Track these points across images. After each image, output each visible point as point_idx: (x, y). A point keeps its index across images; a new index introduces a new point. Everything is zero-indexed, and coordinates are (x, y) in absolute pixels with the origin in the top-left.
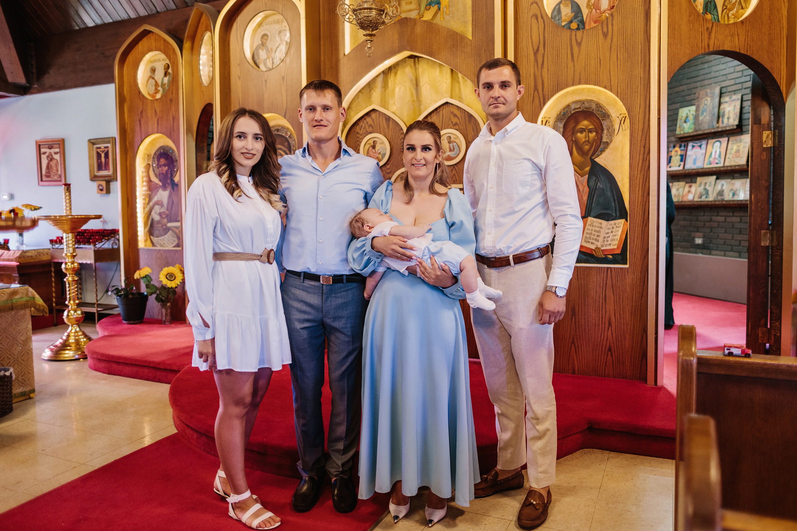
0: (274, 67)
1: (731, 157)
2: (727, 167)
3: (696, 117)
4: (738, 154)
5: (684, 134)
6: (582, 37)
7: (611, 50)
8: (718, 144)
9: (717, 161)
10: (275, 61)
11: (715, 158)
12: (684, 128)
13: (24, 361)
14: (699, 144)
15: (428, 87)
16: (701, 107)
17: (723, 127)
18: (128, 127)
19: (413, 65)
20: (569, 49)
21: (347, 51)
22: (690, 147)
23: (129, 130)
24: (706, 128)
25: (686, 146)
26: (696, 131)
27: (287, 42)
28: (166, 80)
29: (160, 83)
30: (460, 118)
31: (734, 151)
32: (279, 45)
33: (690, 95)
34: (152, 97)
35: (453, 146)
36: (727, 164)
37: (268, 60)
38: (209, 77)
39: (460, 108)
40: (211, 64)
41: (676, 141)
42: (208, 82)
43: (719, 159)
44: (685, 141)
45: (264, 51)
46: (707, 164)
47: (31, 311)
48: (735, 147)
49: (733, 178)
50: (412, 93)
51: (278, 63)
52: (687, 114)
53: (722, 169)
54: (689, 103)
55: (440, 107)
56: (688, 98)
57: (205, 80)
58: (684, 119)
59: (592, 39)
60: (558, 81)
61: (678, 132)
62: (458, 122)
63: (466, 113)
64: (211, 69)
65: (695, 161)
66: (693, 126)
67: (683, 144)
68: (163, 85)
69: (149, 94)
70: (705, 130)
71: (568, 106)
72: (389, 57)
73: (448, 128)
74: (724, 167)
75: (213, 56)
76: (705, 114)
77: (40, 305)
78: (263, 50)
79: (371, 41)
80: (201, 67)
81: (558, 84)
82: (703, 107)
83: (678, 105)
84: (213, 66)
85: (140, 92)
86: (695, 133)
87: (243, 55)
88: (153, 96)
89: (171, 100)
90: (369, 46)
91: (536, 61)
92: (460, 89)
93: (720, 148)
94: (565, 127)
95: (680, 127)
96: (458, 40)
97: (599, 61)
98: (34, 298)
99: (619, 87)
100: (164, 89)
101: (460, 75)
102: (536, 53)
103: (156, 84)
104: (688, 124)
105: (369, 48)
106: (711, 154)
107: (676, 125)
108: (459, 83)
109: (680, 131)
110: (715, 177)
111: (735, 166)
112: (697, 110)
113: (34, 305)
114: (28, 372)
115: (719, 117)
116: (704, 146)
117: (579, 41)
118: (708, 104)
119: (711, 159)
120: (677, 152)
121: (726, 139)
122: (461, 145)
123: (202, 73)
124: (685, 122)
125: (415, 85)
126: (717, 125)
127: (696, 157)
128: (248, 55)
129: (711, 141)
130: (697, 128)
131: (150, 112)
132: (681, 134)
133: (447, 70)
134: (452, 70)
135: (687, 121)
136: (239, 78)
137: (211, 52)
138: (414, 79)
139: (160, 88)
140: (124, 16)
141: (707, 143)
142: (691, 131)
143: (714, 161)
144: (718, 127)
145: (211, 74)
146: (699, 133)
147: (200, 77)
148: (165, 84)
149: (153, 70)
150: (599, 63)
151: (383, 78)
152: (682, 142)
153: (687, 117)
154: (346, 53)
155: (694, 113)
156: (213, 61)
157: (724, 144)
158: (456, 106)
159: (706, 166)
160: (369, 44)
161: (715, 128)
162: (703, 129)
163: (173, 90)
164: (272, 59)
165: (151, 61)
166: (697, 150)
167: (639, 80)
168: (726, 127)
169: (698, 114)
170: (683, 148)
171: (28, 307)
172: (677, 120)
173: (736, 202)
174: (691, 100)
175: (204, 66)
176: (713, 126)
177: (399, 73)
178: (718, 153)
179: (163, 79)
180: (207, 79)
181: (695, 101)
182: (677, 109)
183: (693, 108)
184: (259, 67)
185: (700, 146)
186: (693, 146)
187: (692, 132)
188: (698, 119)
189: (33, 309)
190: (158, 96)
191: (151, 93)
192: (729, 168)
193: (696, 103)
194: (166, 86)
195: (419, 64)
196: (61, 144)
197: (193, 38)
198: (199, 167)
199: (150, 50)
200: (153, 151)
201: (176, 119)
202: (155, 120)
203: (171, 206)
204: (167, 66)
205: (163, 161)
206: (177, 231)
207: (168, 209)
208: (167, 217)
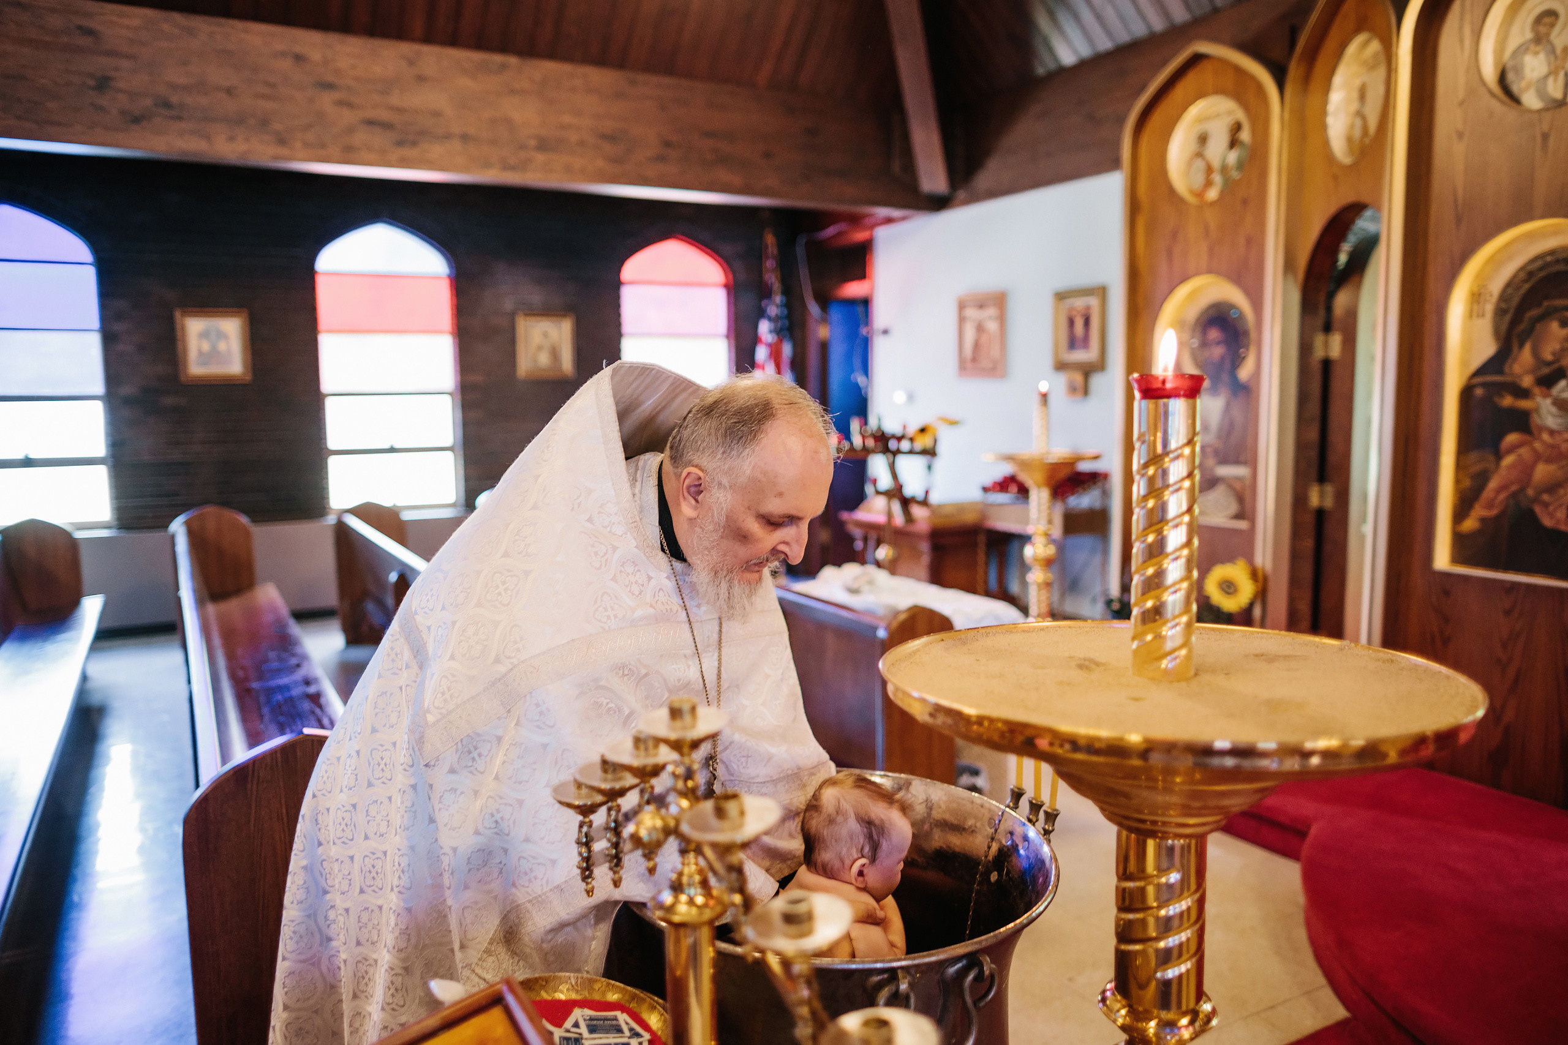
18: (1142, 263)
23: (1143, 270)
28: (1233, 157)
29: (1216, 163)
34: (1199, 198)
37: (1550, 80)
45: (1542, 55)
69: (1192, 192)
78: (1536, 54)
80: (1329, 120)
85: (1171, 191)
87: (1477, 77)
88: (1200, 195)
89: (1245, 202)
100: (1225, 178)
123: (1330, 132)
128: (1488, 72)
131: (1193, 231)
139: (1217, 178)
140: (1139, 30)
148: (1229, 166)
149: (1203, 139)
163: (1251, 178)
165: (1201, 119)
179: (1224, 157)
184: (1516, 100)
190: (1212, 194)
191: (1197, 188)
194: (1231, 170)
196: (999, 301)
197: (1311, 56)
198: (1305, 349)
199: (1201, 95)
200: (1193, 313)
201: (1256, 243)
202: (1205, 246)
203: (1227, 430)
204: (1236, 126)
205: (1214, 334)
206: (1238, 486)
207: (1219, 437)
208: (1216, 453)
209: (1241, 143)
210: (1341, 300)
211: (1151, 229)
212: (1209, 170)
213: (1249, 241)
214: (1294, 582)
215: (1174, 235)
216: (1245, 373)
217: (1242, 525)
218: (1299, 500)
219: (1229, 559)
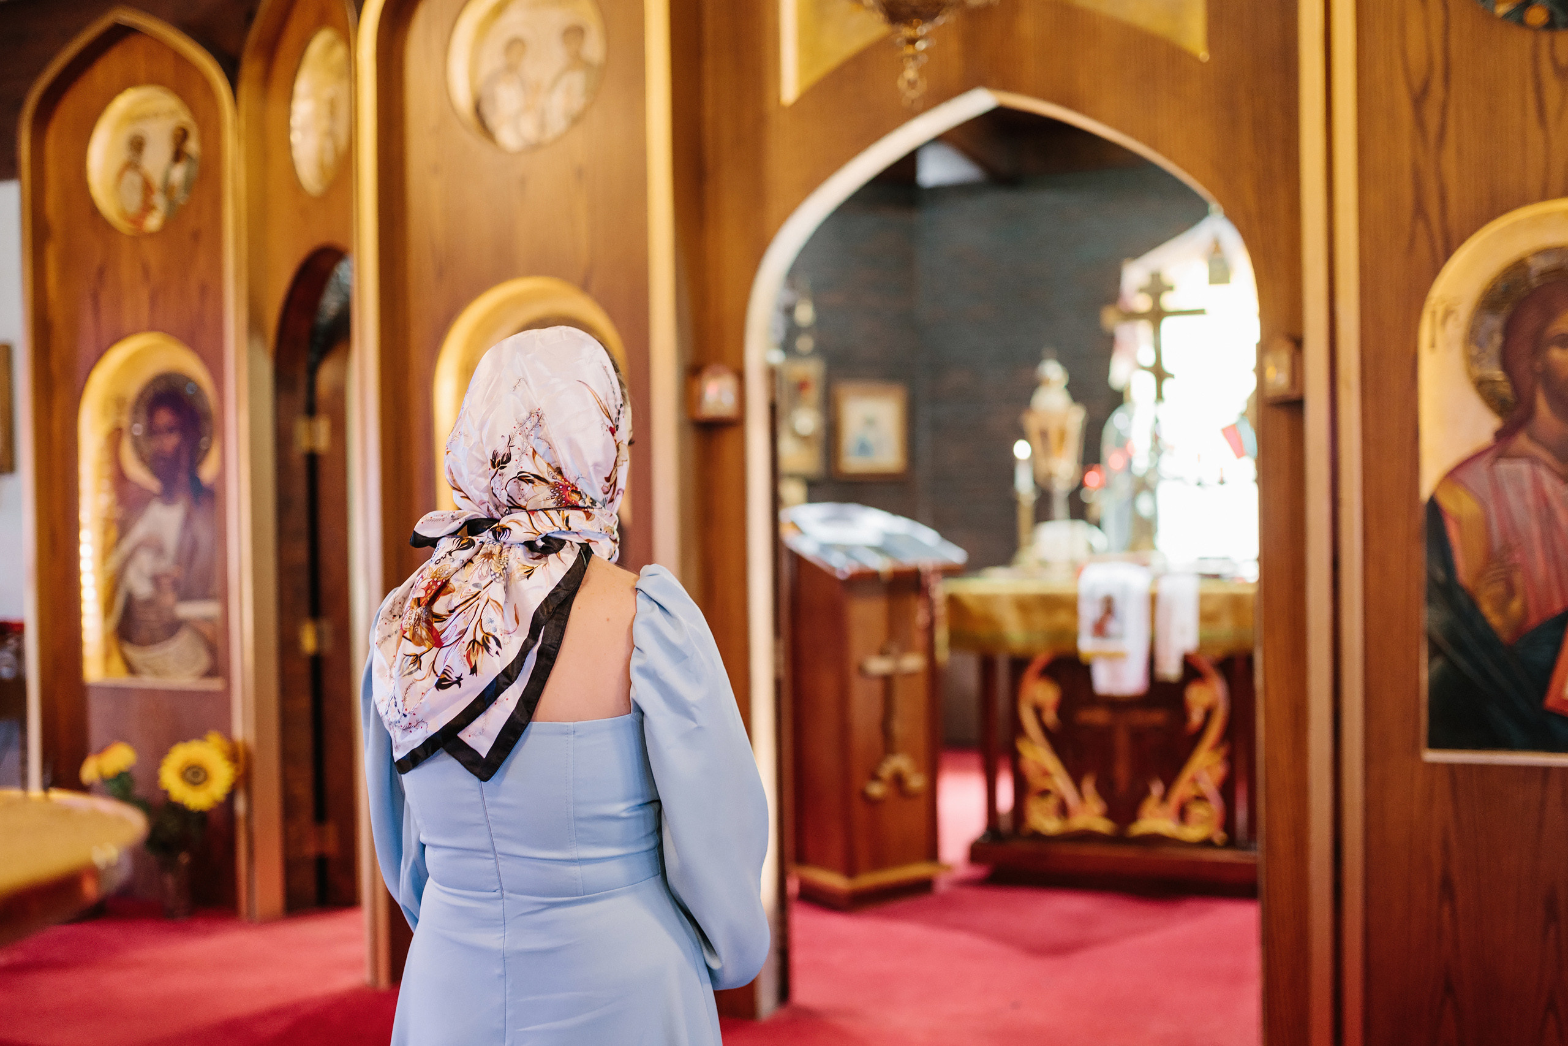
0: (548, 138)
10: (548, 122)
18: (57, 312)
20: (1530, 87)
21: (790, 94)
23: (58, 320)
27: (589, 61)
28: (178, 173)
29: (157, 180)
32: (562, 73)
34: (135, 226)
37: (524, 118)
45: (515, 88)
51: (562, 126)
68: (168, 189)
69: (124, 216)
71: (1519, 266)
78: (509, 85)
85: (94, 211)
87: (447, 102)
88: (137, 220)
89: (196, 236)
91: (1420, 122)
94: (1509, 330)
96: (1159, 57)
100: (171, 200)
102: (1419, 100)
123: (297, 154)
128: (462, 98)
131: (126, 271)
136: (435, 170)
139: (159, 201)
147: (291, 167)
148: (175, 186)
149: (137, 145)
154: (785, 102)
163: (201, 205)
164: (540, 116)
165: (133, 117)
179: (167, 172)
184: (492, 137)
190: (153, 222)
191: (131, 212)
194: (178, 191)
197: (270, 49)
198: (283, 439)
199: (130, 82)
200: (133, 388)
201: (211, 291)
202: (144, 295)
203: (189, 553)
204: (180, 133)
205: (164, 417)
206: (207, 630)
207: (178, 562)
208: (176, 585)
209: (189, 157)
210: (326, 374)
211: (67, 262)
212: (147, 188)
213: (204, 289)
214: (287, 757)
215: (101, 272)
216: (208, 472)
217: (215, 685)
218: (287, 644)
219: (198, 733)
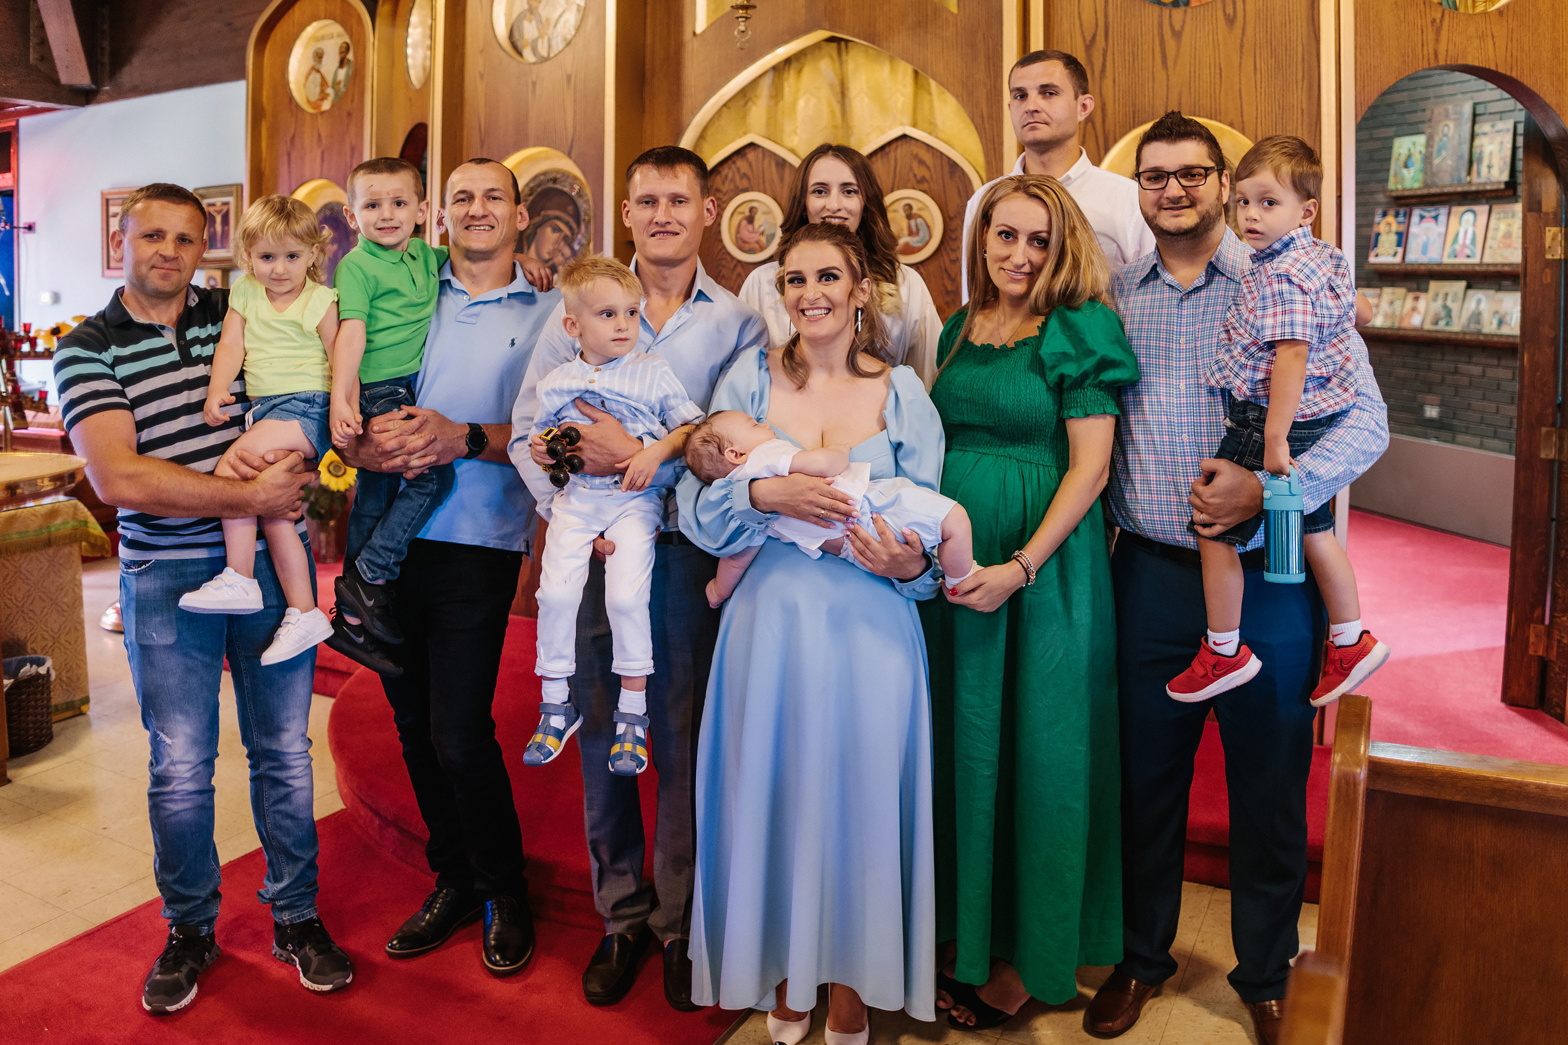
0: (552, 55)
1: (1495, 246)
2: (1488, 265)
3: (1427, 159)
4: (1508, 241)
5: (1404, 190)
6: (1184, 22)
7: (1241, 52)
8: (1469, 216)
9: (1468, 252)
10: (554, 43)
11: (1464, 246)
12: (1403, 179)
13: (70, 643)
14: (1433, 214)
15: (866, 100)
16: (1437, 139)
17: (1479, 184)
18: (266, 166)
19: (835, 54)
20: (1157, 42)
21: (701, 26)
22: (1415, 218)
23: (267, 172)
24: (1446, 183)
25: (1408, 216)
26: (1426, 185)
27: (579, 6)
28: (342, 74)
30: (932, 170)
31: (1500, 234)
32: (564, 12)
33: (1415, 112)
34: (315, 108)
35: (917, 225)
36: (1487, 259)
37: (540, 41)
38: (424, 69)
39: (932, 148)
40: (428, 42)
41: (1387, 203)
42: (422, 80)
43: (1471, 247)
44: (1407, 205)
45: (534, 23)
46: (1449, 257)
47: (80, 548)
48: (1503, 227)
49: (1500, 289)
50: (832, 112)
51: (561, 47)
52: (1409, 150)
53: (1477, 268)
54: (1413, 129)
55: (890, 143)
56: (1411, 118)
57: (416, 76)
58: (1403, 159)
59: (1204, 26)
60: (1134, 105)
61: (1392, 185)
62: (927, 176)
63: (945, 161)
64: (428, 53)
65: (1425, 250)
66: (1420, 176)
67: (1402, 211)
68: (336, 84)
69: (309, 102)
70: (1445, 186)
72: (785, 42)
73: (906, 187)
74: (1481, 264)
75: (432, 28)
76: (1444, 153)
77: (96, 537)
78: (530, 21)
79: (747, 18)
80: (409, 51)
81: (1134, 112)
82: (1441, 140)
83: (1391, 131)
84: (432, 48)
86: (1425, 191)
87: (491, 32)
88: (316, 105)
89: (349, 114)
90: (742, 28)
92: (932, 107)
93: (1474, 225)
95: (1396, 175)
96: (929, 12)
97: (1218, 71)
98: (86, 522)
99: (1259, 125)
100: (337, 92)
101: (933, 83)
102: (1089, 47)
103: (324, 83)
104: (1412, 170)
105: (743, 32)
106: (1457, 235)
107: (1388, 170)
108: (930, 94)
109: (1397, 183)
110: (1463, 284)
111: (1503, 265)
112: (1429, 144)
113: (88, 536)
114: (77, 665)
115: (1471, 162)
116: (1442, 218)
117: (1177, 27)
118: (1451, 133)
119: (1457, 247)
120: (1387, 227)
121: (1486, 208)
122: (933, 223)
123: (410, 61)
124: (1406, 166)
125: (840, 95)
126: (1468, 179)
127: (1428, 239)
128: (501, 29)
129: (1457, 210)
130: (1429, 182)
132: (1397, 190)
133: (905, 70)
134: (916, 73)
135: (1409, 163)
136: (482, 76)
137: (430, 22)
138: (837, 82)
139: (330, 91)
141: (1449, 214)
142: (1416, 185)
143: (1462, 250)
144: (1470, 183)
145: (428, 63)
146: (1433, 191)
147: (406, 69)
148: (339, 83)
149: (319, 56)
150: (1218, 76)
151: (773, 80)
152: (1401, 206)
153: (1409, 156)
154: (699, 31)
155: (1423, 150)
156: (432, 37)
157: (1482, 219)
158: (924, 143)
159: (1446, 260)
160: (743, 24)
161: (1464, 185)
162: (1441, 183)
163: (353, 95)
164: (549, 40)
166: (1429, 224)
167: (1300, 116)
168: (1485, 184)
169: (1431, 154)
170: (1401, 219)
171: (76, 541)
172: (1389, 160)
173: (1503, 340)
174: (1417, 123)
175: (415, 47)
176: (1460, 180)
177: (807, 70)
178: (1470, 236)
179: (336, 73)
180: (420, 72)
181: (1426, 125)
182: (1390, 139)
183: (1421, 139)
184: (520, 54)
185: (1436, 218)
186: (1422, 217)
187: (1419, 189)
188: (1431, 163)
189: (84, 544)
190: (326, 106)
191: (313, 99)
192: (1491, 269)
193: (1428, 131)
194: (342, 85)
195: (847, 53)
199: (316, 17)
201: (358, 151)
202: (318, 153)
204: (344, 48)
209: (348, 63)
211: (274, 132)
213: (353, 150)
215: (293, 139)
